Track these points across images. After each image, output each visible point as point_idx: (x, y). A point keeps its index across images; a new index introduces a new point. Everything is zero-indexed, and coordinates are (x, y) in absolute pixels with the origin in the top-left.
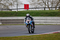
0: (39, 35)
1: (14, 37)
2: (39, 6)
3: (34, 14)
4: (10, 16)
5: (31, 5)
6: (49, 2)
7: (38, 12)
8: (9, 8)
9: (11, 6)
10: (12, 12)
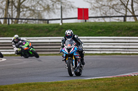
0: (111, 79)
1: (55, 83)
2: (112, 12)
3: (99, 30)
4: (45, 34)
5: (93, 9)
6: (134, 4)
7: (109, 27)
8: (43, 18)
9: (47, 12)
10: (50, 26)
